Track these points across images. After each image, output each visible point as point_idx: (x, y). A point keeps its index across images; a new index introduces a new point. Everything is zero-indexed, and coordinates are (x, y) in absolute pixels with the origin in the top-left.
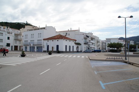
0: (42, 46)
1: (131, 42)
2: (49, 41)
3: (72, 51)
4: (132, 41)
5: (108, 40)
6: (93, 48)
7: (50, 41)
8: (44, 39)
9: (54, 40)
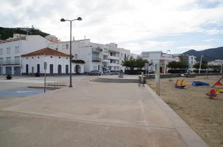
0: (20, 66)
1: (190, 57)
2: (28, 57)
3: (65, 72)
4: (192, 56)
5: (145, 55)
6: (115, 67)
7: (30, 58)
8: (23, 56)
9: (34, 57)
